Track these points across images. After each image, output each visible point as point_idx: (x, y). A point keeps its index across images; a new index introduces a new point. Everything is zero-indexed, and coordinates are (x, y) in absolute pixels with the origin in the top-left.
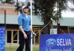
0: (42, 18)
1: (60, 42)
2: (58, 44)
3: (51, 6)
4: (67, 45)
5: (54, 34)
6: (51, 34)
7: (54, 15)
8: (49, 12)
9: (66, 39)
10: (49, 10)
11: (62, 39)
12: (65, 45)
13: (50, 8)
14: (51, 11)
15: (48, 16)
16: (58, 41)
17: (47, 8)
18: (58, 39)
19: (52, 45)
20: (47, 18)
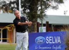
0: (27, 16)
1: (49, 40)
2: (47, 42)
3: (36, 4)
4: (56, 43)
5: (43, 32)
6: (40, 32)
7: (39, 13)
8: (34, 10)
9: (55, 37)
10: (34, 8)
11: (51, 37)
12: (54, 43)
13: (34, 6)
14: (36, 9)
15: (33, 14)
16: (47, 38)
17: (32, 6)
18: (47, 37)
19: (41, 43)
20: (32, 16)
